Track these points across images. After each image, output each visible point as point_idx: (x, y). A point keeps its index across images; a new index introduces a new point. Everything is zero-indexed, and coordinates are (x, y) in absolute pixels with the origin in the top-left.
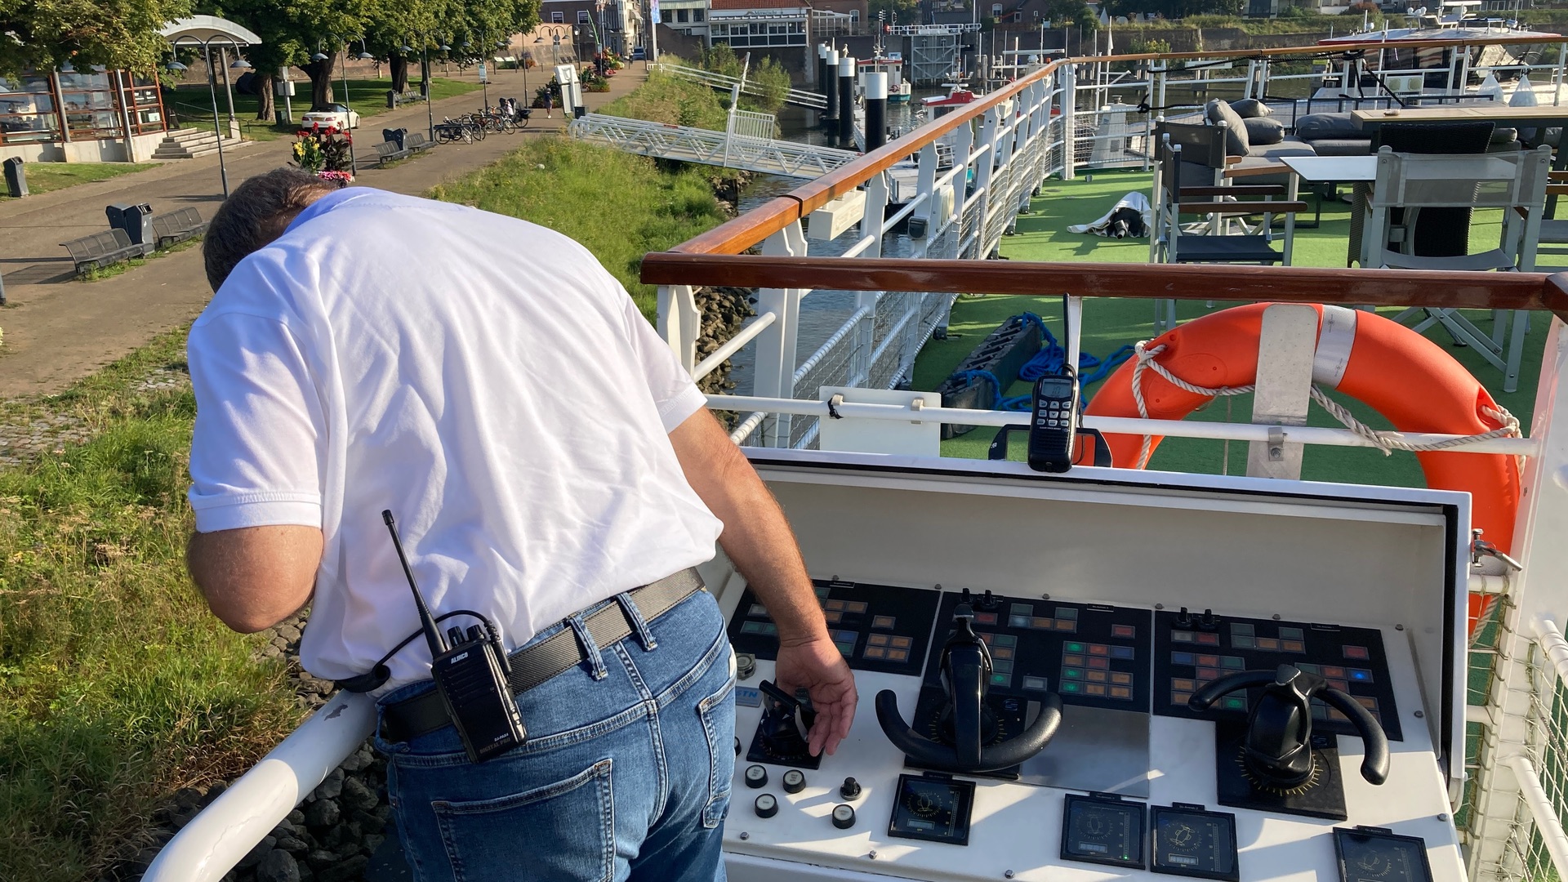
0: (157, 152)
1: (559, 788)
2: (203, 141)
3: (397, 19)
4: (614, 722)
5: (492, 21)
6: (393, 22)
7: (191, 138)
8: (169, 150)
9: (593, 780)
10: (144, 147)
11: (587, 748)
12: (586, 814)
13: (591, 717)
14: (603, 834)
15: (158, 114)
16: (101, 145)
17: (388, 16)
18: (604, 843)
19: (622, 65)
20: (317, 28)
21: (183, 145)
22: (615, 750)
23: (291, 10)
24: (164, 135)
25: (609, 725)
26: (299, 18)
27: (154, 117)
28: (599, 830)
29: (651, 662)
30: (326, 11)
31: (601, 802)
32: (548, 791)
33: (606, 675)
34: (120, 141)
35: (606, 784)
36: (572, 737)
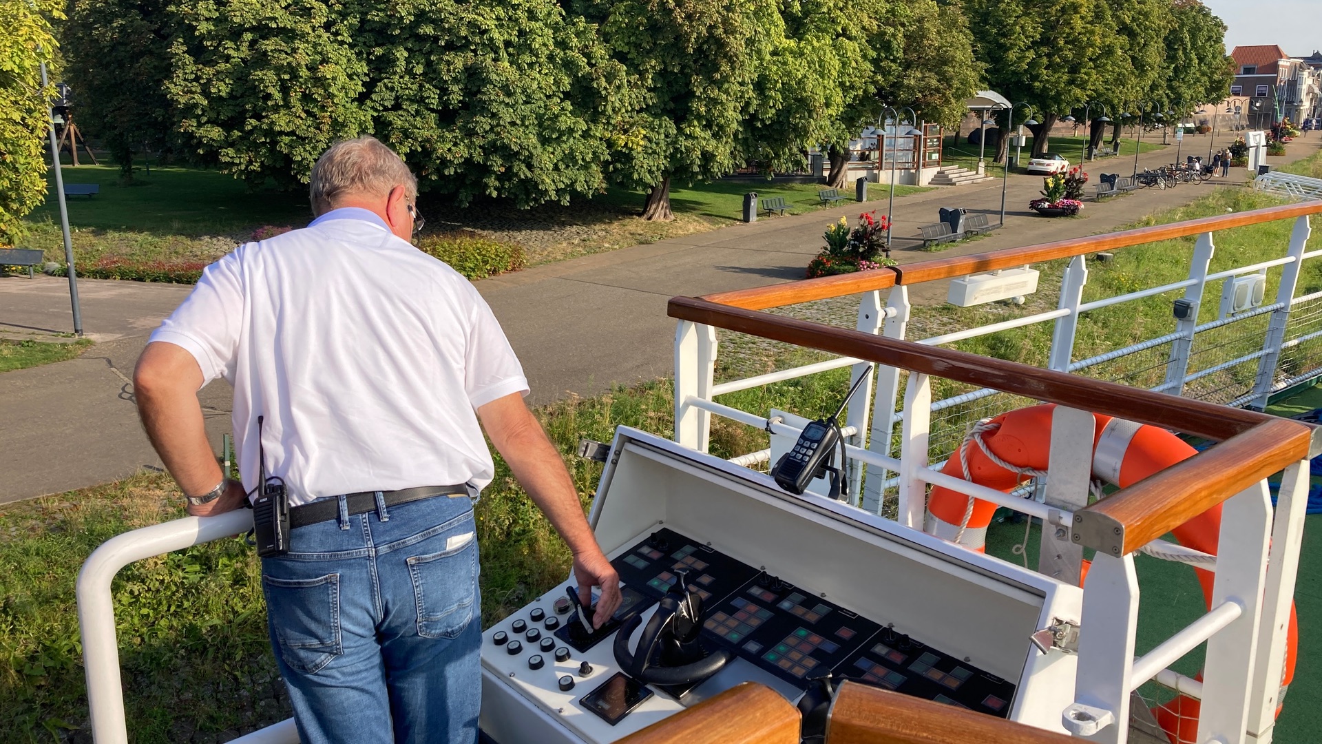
0: (932, 180)
1: (308, 583)
2: (962, 174)
3: (1113, 92)
4: (345, 554)
5: (1187, 94)
6: (1110, 94)
7: (954, 172)
8: (941, 179)
9: (327, 583)
10: (926, 176)
11: (326, 565)
12: (322, 601)
13: (332, 549)
14: (332, 615)
15: (937, 155)
16: (901, 173)
17: (1107, 89)
18: (332, 620)
19: (1298, 133)
20: (1052, 98)
21: (950, 176)
22: (344, 570)
23: (1037, 84)
24: (938, 169)
25: (341, 555)
26: (1042, 90)
27: (935, 156)
28: (330, 613)
29: (381, 528)
30: (1063, 85)
31: (331, 597)
32: (303, 583)
33: (348, 528)
34: (913, 171)
35: (335, 587)
36: (318, 557)
